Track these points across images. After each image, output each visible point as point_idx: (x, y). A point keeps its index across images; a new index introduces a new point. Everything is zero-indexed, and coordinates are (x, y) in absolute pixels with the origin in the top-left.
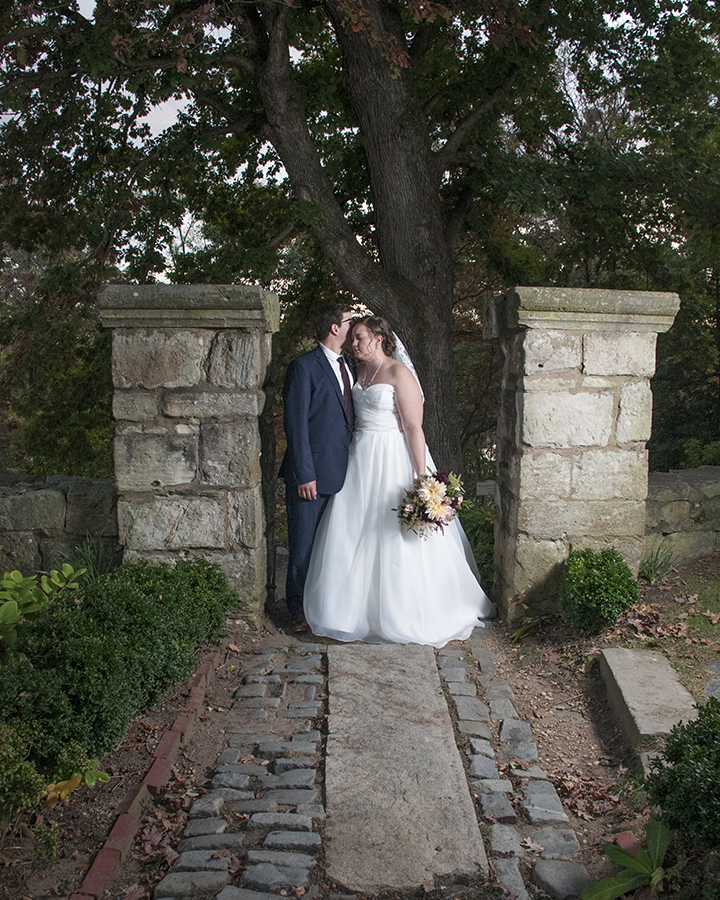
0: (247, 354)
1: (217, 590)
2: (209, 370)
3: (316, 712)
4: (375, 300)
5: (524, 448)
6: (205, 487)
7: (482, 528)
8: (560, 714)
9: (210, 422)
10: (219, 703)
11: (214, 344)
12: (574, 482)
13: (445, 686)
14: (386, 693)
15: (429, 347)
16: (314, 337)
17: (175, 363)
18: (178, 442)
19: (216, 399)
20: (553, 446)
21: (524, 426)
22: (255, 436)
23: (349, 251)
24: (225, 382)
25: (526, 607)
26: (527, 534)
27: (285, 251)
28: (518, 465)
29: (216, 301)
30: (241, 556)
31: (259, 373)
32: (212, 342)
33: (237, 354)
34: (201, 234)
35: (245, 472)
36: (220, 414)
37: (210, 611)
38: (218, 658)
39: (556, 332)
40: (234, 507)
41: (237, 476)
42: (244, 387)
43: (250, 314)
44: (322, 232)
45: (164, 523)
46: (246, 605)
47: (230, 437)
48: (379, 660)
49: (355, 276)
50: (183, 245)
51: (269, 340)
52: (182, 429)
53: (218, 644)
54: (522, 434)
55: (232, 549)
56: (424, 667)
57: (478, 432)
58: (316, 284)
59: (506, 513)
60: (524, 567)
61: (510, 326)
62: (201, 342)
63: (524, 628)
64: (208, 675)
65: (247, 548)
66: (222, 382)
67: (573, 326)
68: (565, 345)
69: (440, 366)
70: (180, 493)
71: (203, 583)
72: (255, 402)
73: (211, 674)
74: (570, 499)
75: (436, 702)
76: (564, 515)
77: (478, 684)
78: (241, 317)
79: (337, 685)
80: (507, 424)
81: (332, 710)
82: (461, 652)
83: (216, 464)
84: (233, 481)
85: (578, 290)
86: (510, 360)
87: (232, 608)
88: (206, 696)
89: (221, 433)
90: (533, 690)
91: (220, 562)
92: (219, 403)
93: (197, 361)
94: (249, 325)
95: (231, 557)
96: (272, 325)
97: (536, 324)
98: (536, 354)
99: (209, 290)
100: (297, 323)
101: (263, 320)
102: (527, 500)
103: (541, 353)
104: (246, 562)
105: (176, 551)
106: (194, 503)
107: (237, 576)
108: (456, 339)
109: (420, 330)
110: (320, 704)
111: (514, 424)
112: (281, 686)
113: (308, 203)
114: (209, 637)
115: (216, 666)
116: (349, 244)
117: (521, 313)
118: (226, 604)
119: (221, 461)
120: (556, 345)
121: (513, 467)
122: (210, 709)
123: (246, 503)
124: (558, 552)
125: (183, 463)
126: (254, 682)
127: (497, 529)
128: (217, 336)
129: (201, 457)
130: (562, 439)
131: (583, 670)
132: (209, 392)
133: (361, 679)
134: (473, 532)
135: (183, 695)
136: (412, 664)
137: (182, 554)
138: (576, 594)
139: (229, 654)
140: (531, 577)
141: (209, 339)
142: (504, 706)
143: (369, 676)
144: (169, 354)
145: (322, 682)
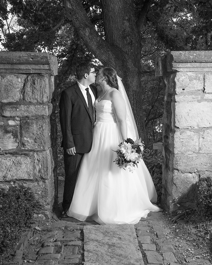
0: (42, 86)
1: (29, 200)
2: (24, 93)
3: (78, 261)
4: (103, 57)
5: (176, 129)
6: (23, 150)
7: (156, 166)
8: (198, 260)
9: (25, 119)
10: (30, 258)
11: (26, 81)
12: (200, 145)
13: (141, 246)
14: (112, 250)
15: (130, 80)
16: (75, 75)
17: (7, 90)
18: (9, 129)
19: (28, 108)
20: (190, 128)
21: (176, 119)
22: (47, 125)
23: (91, 33)
24: (32, 100)
25: (178, 205)
26: (178, 170)
27: (60, 32)
28: (173, 137)
29: (26, 60)
30: (41, 183)
31: (48, 95)
32: (25, 80)
33: (37, 86)
34: (17, 23)
35: (43, 142)
36: (30, 115)
37: (26, 211)
38: (30, 234)
39: (191, 73)
40: (38, 160)
41: (39, 145)
42: (41, 102)
43: (43, 67)
44: (77, 24)
45: (3, 168)
46: (44, 207)
47: (35, 126)
48: (108, 233)
49: (93, 46)
50: (8, 28)
51: (53, 79)
52: (11, 123)
53: (30, 227)
54: (175, 122)
55: (37, 180)
56: (130, 236)
57: (153, 119)
58: (75, 50)
59: (168, 160)
60: (177, 186)
61: (168, 71)
62: (20, 80)
63: (178, 216)
64: (25, 243)
65: (44, 179)
66: (30, 100)
67: (199, 69)
68: (195, 79)
69: (135, 88)
70: (11, 154)
71: (22, 197)
72: (47, 109)
73: (26, 243)
74: (198, 153)
75: (137, 254)
76: (196, 161)
77: (157, 245)
78: (39, 68)
79: (88, 246)
80: (167, 117)
81: (86, 259)
82: (148, 227)
83: (28, 139)
84: (37, 147)
85: (202, 51)
86: (169, 87)
87: (37, 209)
88: (23, 254)
89: (31, 124)
90: (184, 247)
91: (31, 186)
92: (30, 109)
93: (18, 89)
94: (43, 72)
95: (36, 184)
96: (54, 72)
97: (181, 69)
98: (181, 84)
99: (23, 55)
100: (66, 68)
101: (50, 70)
102: (177, 154)
103: (183, 83)
104: (44, 186)
105: (9, 182)
106: (18, 158)
107: (39, 193)
108: (142, 75)
109: (125, 72)
110: (80, 256)
111: (171, 117)
112: (61, 247)
113: (70, 9)
114: (25, 224)
115: (29, 237)
116: (90, 30)
117: (174, 64)
118: (34, 207)
119: (31, 138)
120: (191, 79)
121: (171, 138)
122: (25, 261)
123: (43, 157)
124: (193, 179)
125: (12, 139)
126: (48, 246)
127: (163, 167)
128: (27, 77)
129: (21, 136)
130: (194, 124)
131: (208, 237)
132: (24, 104)
133: (99, 242)
134: (152, 168)
135: (12, 255)
136: (124, 234)
137: (12, 183)
138: (203, 199)
139: (35, 232)
140: (181, 190)
141: (23, 79)
142: (170, 255)
143: (104, 241)
144: (4, 86)
145: (81, 245)
